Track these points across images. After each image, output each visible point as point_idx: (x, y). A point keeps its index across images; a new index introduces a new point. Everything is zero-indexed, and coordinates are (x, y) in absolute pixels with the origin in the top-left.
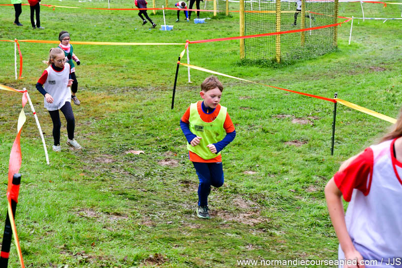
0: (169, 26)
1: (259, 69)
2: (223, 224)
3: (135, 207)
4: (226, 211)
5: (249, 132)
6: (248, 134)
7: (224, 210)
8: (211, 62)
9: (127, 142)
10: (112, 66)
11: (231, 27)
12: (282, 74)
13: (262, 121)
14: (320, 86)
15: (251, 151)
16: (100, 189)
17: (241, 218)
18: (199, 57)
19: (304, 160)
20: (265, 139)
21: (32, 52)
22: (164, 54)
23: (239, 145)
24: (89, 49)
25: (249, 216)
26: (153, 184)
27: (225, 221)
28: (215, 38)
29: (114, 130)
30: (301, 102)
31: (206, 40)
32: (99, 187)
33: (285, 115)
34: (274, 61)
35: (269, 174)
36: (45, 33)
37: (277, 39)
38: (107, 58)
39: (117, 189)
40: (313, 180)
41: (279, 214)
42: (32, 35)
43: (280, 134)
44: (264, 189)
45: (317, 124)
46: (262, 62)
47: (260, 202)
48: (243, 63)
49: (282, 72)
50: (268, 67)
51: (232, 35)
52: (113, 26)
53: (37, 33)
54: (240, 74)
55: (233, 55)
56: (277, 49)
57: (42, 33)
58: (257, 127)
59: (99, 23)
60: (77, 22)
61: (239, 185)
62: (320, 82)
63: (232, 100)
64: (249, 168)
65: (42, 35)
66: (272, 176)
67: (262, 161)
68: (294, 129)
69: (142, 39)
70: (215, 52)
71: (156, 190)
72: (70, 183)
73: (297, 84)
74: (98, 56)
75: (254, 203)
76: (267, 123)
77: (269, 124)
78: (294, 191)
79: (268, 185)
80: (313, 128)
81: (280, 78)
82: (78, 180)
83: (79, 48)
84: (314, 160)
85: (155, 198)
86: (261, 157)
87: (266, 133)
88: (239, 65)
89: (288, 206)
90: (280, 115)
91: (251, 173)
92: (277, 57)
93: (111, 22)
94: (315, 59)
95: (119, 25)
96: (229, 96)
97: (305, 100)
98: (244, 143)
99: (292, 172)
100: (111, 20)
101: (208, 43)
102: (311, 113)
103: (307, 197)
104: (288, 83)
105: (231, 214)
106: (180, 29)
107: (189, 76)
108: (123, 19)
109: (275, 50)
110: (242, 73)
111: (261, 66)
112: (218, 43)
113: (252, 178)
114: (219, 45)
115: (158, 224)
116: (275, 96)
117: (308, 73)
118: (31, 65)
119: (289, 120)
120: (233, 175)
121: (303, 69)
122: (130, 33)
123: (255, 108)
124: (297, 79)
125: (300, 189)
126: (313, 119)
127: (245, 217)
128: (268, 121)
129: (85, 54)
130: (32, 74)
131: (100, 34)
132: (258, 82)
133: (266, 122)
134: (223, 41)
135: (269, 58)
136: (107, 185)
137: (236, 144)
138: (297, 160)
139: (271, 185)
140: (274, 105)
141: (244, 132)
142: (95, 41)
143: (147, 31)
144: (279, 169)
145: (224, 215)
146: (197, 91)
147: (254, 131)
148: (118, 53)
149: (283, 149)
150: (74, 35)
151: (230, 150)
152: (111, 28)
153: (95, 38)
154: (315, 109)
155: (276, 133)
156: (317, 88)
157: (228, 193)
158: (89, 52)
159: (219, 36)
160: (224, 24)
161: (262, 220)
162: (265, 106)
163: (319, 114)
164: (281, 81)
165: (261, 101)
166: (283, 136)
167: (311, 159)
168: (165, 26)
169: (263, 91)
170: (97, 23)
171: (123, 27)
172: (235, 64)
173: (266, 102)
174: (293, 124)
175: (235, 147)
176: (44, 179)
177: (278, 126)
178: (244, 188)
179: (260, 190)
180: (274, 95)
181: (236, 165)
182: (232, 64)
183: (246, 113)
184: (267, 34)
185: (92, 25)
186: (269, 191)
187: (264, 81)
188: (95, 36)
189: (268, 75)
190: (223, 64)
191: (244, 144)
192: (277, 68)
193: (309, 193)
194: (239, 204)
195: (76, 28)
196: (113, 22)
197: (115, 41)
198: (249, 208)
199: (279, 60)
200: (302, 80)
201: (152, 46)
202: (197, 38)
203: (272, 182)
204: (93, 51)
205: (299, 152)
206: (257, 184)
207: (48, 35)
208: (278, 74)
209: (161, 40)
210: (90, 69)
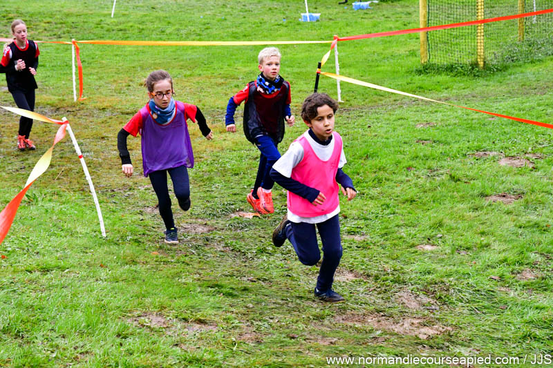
0: (314, 15)
1: (451, 79)
2: (375, 338)
3: (232, 309)
4: (382, 314)
5: (429, 180)
6: (428, 184)
7: (379, 311)
8: (376, 68)
9: (235, 198)
10: (221, 78)
11: (410, 14)
12: (487, 86)
13: (451, 163)
14: (547, 105)
15: (431, 211)
16: (180, 277)
17: (406, 325)
18: (357, 62)
19: (516, 226)
20: (453, 192)
21: (102, 59)
22: (302, 59)
23: (412, 201)
24: (190, 52)
25: (419, 323)
26: (268, 268)
27: (379, 332)
28: (384, 32)
29: (217, 179)
30: (515, 131)
31: (369, 35)
32: (178, 275)
33: (488, 153)
34: (474, 65)
35: (458, 249)
36: (125, 30)
37: (479, 31)
38: (216, 65)
39: (207, 278)
40: (530, 261)
41: (470, 319)
42: (105, 32)
43: (478, 184)
44: (449, 276)
45: (539, 165)
46: (456, 68)
47: (440, 298)
48: (426, 69)
49: (487, 83)
50: (464, 74)
51: (410, 27)
52: (228, 17)
53: (113, 30)
54: (420, 88)
55: (410, 58)
56: (479, 47)
57: (121, 30)
58: (442, 172)
59: (208, 13)
60: (175, 11)
61: (407, 268)
62: (547, 99)
63: (405, 129)
64: (426, 241)
65: (120, 33)
66: (463, 253)
67: (448, 228)
68: (503, 176)
69: (271, 35)
70: (382, 54)
71: (271, 278)
72: (133, 268)
73: (510, 102)
74: (202, 63)
75: (431, 300)
76: (459, 165)
77: (462, 167)
78: (497, 278)
79: (455, 268)
80: (533, 173)
81: (483, 92)
82: (147, 262)
83: (173, 52)
84: (533, 226)
85: (267, 292)
86: (447, 221)
87: (456, 182)
88: (419, 72)
89: (486, 303)
90: (480, 152)
91: (428, 248)
92: (479, 60)
93: (226, 10)
94: (539, 61)
95: (239, 15)
96: (400, 122)
97: (523, 127)
98: (419, 198)
99: (496, 246)
100: (226, 7)
101: (373, 39)
102: (530, 148)
103: (519, 288)
104: (496, 101)
105: (391, 319)
106: (330, 19)
107: (339, 91)
108: (244, 6)
109: (475, 48)
110: (423, 86)
111: (455, 73)
112: (389, 39)
113: (430, 257)
114: (389, 42)
115: (266, 339)
116: (474, 121)
117: (528, 83)
118: (100, 79)
119: (494, 160)
120: (399, 253)
121: (520, 77)
122: (254, 26)
123: (439, 142)
124: (510, 93)
125: (508, 275)
126: (534, 158)
127: (413, 323)
128: (461, 162)
129: (182, 60)
130: (101, 93)
131: (207, 29)
132: (447, 99)
133: (457, 164)
134: (397, 35)
135: (467, 60)
136: (191, 270)
137: (407, 201)
138: (505, 226)
139: (459, 269)
140: (472, 135)
141: (421, 181)
142: (200, 40)
143: (281, 22)
144: (474, 241)
145: (379, 321)
146: (350, 116)
147: (437, 178)
148: (234, 57)
149: (482, 208)
150: (168, 31)
151: (397, 211)
152: (225, 19)
153: (200, 35)
154: (537, 142)
155: (472, 182)
156: (541, 108)
157: (387, 283)
158: (190, 57)
159: (391, 28)
160: (399, 10)
161: (441, 329)
162: (457, 138)
163: (544, 150)
164: (484, 97)
165: (451, 130)
166: (483, 187)
167: (527, 225)
168: (307, 14)
169: (455, 114)
170: (204, 13)
171: (245, 17)
172: (412, 72)
173: (459, 131)
174: (500, 167)
175: (405, 205)
176: (93, 263)
177: (476, 171)
178: (417, 273)
179: (442, 277)
180: (473, 119)
181: (405, 236)
182: (408, 72)
183: (426, 149)
184: (463, 24)
185: (197, 15)
186: (457, 279)
187: (458, 98)
188: (201, 33)
189: (464, 89)
190: (394, 72)
191: (420, 201)
192: (478, 76)
193: (522, 282)
194: (406, 301)
195: (172, 20)
196: (230, 10)
197: (230, 39)
198: (422, 308)
199: (481, 64)
200: (519, 96)
201: (286, 46)
202: (356, 32)
203: (462, 263)
204: (195, 55)
205: (509, 213)
206: (438, 267)
207: (129, 34)
208: (480, 85)
209: (300, 36)
210: (189, 84)
